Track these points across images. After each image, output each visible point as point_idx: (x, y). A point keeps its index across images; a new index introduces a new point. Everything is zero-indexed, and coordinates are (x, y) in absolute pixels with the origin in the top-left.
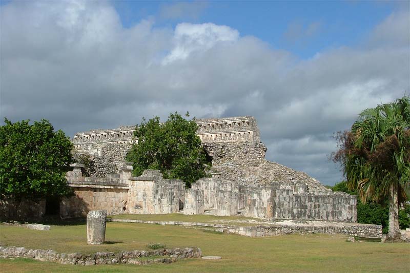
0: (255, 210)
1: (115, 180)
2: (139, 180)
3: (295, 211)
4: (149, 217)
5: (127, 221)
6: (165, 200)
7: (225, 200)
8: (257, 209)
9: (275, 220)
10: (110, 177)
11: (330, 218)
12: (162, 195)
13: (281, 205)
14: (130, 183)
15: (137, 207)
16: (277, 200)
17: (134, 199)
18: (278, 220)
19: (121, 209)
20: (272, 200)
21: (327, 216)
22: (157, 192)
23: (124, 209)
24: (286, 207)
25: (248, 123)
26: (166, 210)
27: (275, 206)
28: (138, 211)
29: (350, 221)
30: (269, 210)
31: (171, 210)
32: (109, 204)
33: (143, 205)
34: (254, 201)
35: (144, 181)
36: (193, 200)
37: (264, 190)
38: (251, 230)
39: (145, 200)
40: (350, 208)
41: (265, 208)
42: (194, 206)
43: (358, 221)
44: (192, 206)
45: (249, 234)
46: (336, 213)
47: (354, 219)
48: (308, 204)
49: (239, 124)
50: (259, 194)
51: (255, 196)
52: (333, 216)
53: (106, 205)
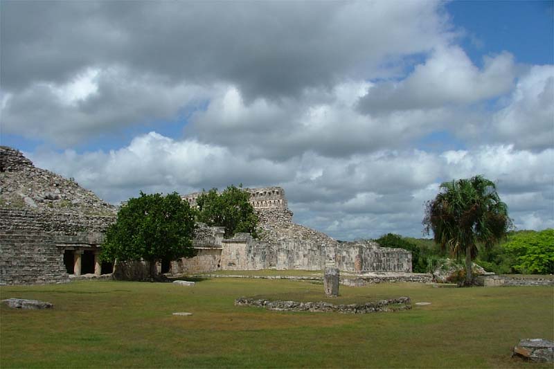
0: (345, 265)
1: (212, 242)
2: (232, 242)
3: (375, 265)
4: (243, 272)
5: (233, 276)
6: (257, 259)
7: (316, 257)
8: (346, 264)
9: (363, 273)
10: (207, 239)
11: (397, 269)
12: (255, 254)
13: (366, 260)
14: (223, 244)
15: (230, 264)
16: (363, 256)
17: (228, 257)
18: (365, 273)
19: (216, 266)
20: (360, 256)
21: (395, 268)
22: (250, 251)
23: (219, 266)
24: (369, 261)
25: (278, 193)
26: (259, 266)
27: (362, 261)
28: (232, 268)
29: (408, 271)
30: (357, 264)
31: (264, 266)
32: (208, 262)
33: (236, 262)
34: (344, 257)
35: (237, 242)
36: (285, 258)
37: (352, 248)
38: (354, 281)
39: (238, 258)
40: (408, 261)
41: (353, 263)
42: (287, 262)
43: (413, 271)
44: (284, 263)
45: (353, 284)
46: (400, 266)
47: (411, 270)
48: (383, 259)
49: (270, 193)
50: (347, 252)
51: (344, 254)
52: (398, 268)
53: (206, 264)
